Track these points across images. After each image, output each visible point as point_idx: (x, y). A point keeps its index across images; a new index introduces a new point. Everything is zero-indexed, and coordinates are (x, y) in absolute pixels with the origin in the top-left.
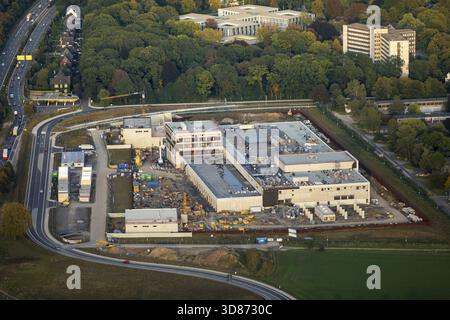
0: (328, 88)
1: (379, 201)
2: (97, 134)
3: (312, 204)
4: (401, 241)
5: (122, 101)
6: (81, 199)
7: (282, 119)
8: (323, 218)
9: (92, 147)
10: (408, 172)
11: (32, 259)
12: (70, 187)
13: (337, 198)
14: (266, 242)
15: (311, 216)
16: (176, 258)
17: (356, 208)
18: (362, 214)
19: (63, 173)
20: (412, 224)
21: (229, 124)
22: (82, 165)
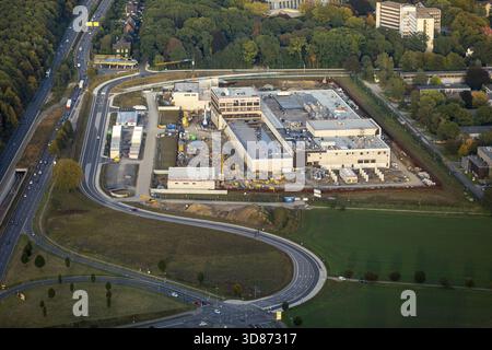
0: (360, 59)
1: (398, 166)
2: (150, 96)
3: (338, 167)
4: (415, 204)
5: (175, 67)
6: (131, 156)
7: (317, 87)
8: (346, 179)
9: (143, 108)
10: (427, 139)
11: (81, 212)
12: (122, 144)
13: (360, 162)
14: (294, 200)
15: (335, 178)
16: (210, 213)
17: (377, 171)
18: (382, 177)
19: (116, 132)
20: (425, 188)
21: (270, 89)
22: (135, 124)
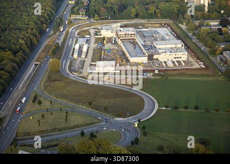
0: (177, 15)
1: (191, 59)
3: (166, 60)
4: (196, 75)
7: (160, 27)
8: (169, 65)
10: (203, 48)
11: (60, 80)
13: (175, 58)
14: (147, 75)
15: (164, 65)
17: (182, 62)
18: (184, 64)
20: (201, 69)
